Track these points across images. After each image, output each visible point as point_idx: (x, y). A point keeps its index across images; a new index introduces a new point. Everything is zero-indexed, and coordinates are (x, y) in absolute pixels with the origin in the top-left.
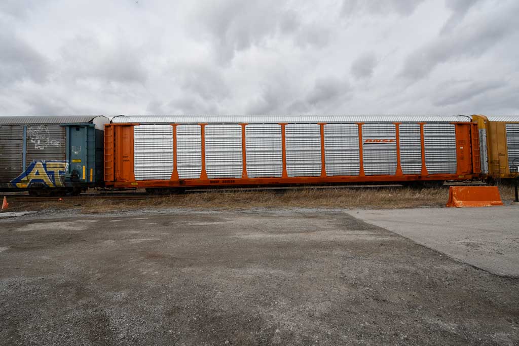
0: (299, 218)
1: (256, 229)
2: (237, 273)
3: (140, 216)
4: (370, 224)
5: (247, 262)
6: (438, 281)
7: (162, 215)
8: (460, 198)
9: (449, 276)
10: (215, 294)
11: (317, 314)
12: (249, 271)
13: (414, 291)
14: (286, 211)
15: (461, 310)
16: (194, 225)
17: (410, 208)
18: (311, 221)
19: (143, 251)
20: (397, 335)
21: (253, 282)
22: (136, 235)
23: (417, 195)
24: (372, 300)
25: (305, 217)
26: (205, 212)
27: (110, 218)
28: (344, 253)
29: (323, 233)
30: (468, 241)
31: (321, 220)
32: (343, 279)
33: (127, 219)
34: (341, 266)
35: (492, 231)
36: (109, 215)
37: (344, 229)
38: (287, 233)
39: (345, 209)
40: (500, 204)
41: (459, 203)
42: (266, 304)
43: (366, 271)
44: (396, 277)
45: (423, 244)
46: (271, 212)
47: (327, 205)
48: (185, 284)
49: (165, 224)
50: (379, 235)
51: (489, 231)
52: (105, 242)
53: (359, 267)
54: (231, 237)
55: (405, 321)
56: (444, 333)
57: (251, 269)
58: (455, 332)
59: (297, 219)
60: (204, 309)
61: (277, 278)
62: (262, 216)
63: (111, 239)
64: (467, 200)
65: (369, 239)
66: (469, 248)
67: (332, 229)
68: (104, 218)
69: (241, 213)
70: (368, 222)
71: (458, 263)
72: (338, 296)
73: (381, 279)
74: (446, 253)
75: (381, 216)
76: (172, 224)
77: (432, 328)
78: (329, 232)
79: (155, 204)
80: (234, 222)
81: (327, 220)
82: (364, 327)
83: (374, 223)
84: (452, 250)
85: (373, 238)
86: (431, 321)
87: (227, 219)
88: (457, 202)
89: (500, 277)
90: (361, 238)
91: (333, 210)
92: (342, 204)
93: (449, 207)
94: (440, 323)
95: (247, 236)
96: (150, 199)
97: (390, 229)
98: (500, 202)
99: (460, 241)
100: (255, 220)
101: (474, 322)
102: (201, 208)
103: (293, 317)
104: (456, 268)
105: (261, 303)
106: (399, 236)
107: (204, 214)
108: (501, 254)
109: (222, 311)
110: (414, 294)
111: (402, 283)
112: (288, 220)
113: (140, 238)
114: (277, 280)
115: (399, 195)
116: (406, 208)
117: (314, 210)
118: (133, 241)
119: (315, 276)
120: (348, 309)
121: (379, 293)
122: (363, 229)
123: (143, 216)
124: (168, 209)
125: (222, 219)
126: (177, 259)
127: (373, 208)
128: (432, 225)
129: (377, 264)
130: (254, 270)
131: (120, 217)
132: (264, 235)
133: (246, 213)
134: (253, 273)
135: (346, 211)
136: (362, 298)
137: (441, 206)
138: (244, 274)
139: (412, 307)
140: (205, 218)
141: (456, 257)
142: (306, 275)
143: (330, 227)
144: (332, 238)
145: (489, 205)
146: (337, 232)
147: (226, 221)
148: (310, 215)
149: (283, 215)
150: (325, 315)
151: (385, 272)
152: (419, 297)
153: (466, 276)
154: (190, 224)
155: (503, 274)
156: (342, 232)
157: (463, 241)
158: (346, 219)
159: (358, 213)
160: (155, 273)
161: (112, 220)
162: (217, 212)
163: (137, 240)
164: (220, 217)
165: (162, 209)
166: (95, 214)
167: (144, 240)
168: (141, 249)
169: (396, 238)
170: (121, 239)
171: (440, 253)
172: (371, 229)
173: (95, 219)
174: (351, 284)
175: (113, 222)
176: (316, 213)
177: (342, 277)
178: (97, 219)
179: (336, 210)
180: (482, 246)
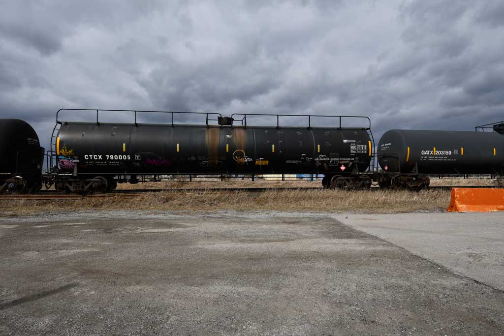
0: (277, 223)
1: (223, 236)
2: (198, 292)
3: (73, 221)
4: (361, 230)
5: (210, 278)
6: (435, 298)
7: (104, 219)
8: (462, 202)
9: (448, 292)
10: (169, 317)
12: (212, 288)
13: (408, 310)
14: (263, 216)
16: (145, 232)
17: (407, 212)
18: (291, 228)
19: (77, 266)
21: (216, 302)
22: (67, 244)
23: (415, 198)
24: (358, 321)
25: (285, 222)
26: (160, 216)
27: (32, 223)
28: (329, 266)
29: (305, 242)
30: (470, 251)
31: (304, 227)
32: (326, 296)
33: (58, 224)
34: (324, 282)
35: (498, 240)
36: (31, 220)
37: (329, 238)
38: (262, 241)
39: (332, 213)
41: (462, 207)
42: (231, 329)
43: (353, 287)
44: (387, 294)
45: (419, 254)
46: (243, 216)
47: (311, 209)
48: (130, 307)
49: (107, 231)
50: (370, 244)
51: (494, 240)
52: (25, 254)
53: (345, 282)
54: (191, 247)
57: (215, 286)
59: (275, 225)
61: (247, 297)
62: (232, 221)
63: (33, 250)
64: (470, 204)
65: (359, 248)
66: (471, 260)
67: (317, 237)
68: (26, 223)
69: (206, 219)
70: (359, 229)
71: (457, 277)
72: (319, 317)
73: (370, 296)
74: (445, 265)
75: (374, 222)
76: (117, 231)
78: (311, 240)
79: (94, 206)
80: (197, 229)
81: (310, 227)
83: (365, 230)
84: (451, 261)
85: (363, 247)
87: (188, 224)
88: (459, 205)
90: (348, 248)
91: (318, 214)
92: (328, 207)
93: (451, 211)
95: (212, 246)
96: (88, 199)
97: (382, 237)
99: (461, 252)
100: (222, 226)
102: (155, 210)
104: (456, 282)
105: (225, 328)
106: (392, 245)
107: (158, 219)
110: (408, 313)
111: (394, 300)
112: (264, 226)
113: (72, 249)
114: (247, 299)
116: (403, 212)
117: (296, 214)
118: (64, 253)
119: (293, 294)
121: (367, 313)
122: (349, 237)
123: (77, 221)
124: (111, 212)
125: (182, 225)
126: (120, 275)
127: (365, 213)
128: (431, 232)
129: (366, 279)
130: (219, 288)
131: (47, 222)
132: (234, 244)
133: (212, 217)
134: (217, 291)
135: (333, 216)
136: (347, 318)
137: (442, 210)
138: (206, 292)
139: (404, 329)
140: (161, 223)
141: (457, 270)
142: (281, 292)
143: (313, 235)
144: (315, 248)
145: (495, 210)
146: (321, 241)
147: (185, 227)
148: (290, 220)
149: (258, 220)
151: (375, 288)
152: (413, 317)
153: (467, 292)
154: (139, 231)
156: (327, 240)
157: (465, 251)
158: (333, 225)
159: (347, 218)
160: (91, 293)
161: (36, 225)
162: (176, 216)
163: (68, 251)
164: (180, 223)
165: (104, 212)
166: (13, 217)
167: (77, 251)
168: (74, 263)
169: (390, 248)
170: (47, 251)
171: (438, 266)
172: (361, 237)
173: (13, 224)
174: (335, 303)
175: (38, 229)
176: (297, 218)
177: (325, 294)
178: (16, 224)
179: (321, 214)
180: (486, 257)
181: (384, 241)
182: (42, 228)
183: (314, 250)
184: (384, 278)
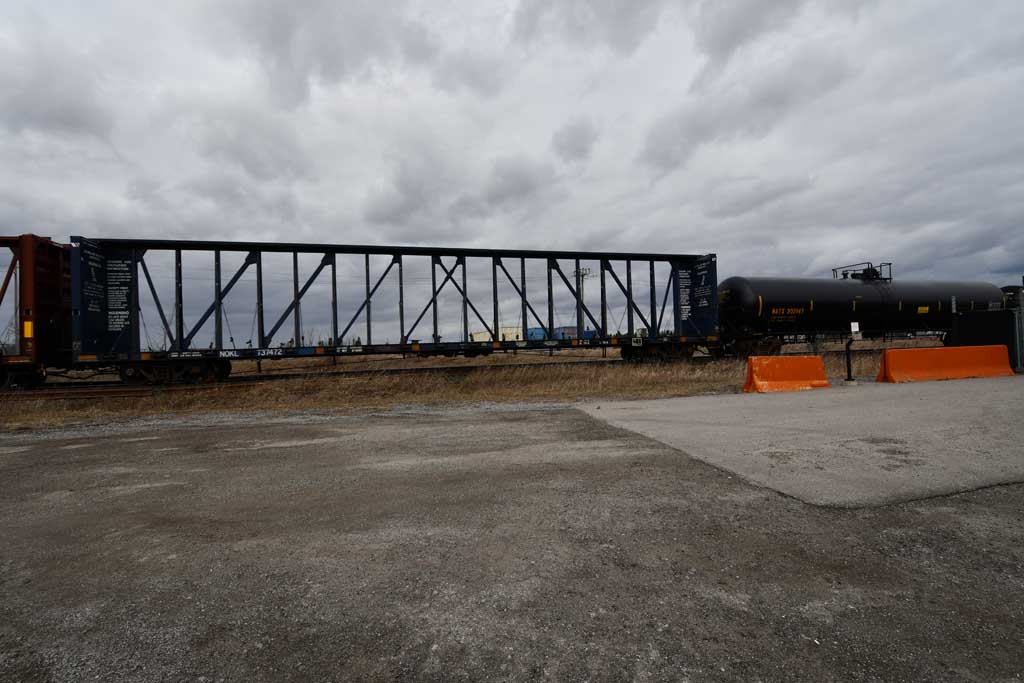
0: (492, 422)
1: (403, 448)
2: (359, 540)
3: (136, 435)
4: (619, 427)
5: (380, 516)
6: (723, 522)
7: (193, 429)
8: (764, 377)
9: (741, 511)
10: (308, 588)
11: (514, 605)
12: (383, 534)
13: (684, 543)
14: (468, 411)
15: (757, 569)
16: (267, 448)
17: (686, 396)
18: (514, 427)
19: (142, 512)
20: (653, 626)
21: (390, 556)
22: (125, 476)
23: (698, 373)
24: (612, 566)
25: (504, 419)
26: (294, 420)
27: (60, 441)
28: (569, 484)
29: (534, 448)
30: (773, 449)
31: (535, 425)
32: (566, 532)
33: (103, 441)
34: (563, 510)
35: (812, 431)
36: (57, 435)
37: (572, 440)
38: (466, 452)
39: (577, 401)
40: (825, 386)
41: (763, 386)
42: (415, 597)
43: (606, 514)
44: (656, 521)
45: (702, 458)
46: (436, 413)
47: (545, 396)
48: (239, 576)
49: (198, 449)
50: (631, 447)
51: (806, 431)
52: (47, 496)
53: (595, 507)
54: (349, 468)
55: (666, 598)
56: (730, 613)
57: (389, 531)
58: (746, 609)
59: (488, 425)
60: (281, 623)
61: (441, 543)
62: (418, 422)
63: (62, 488)
64: (774, 379)
65: (615, 454)
66: (773, 462)
67: (552, 441)
68: (48, 442)
69: (375, 419)
70: (616, 424)
71: (755, 488)
72: (554, 565)
73: (630, 526)
74: (738, 472)
75: (636, 411)
76: (216, 448)
77: (710, 606)
78: (545, 446)
79: (178, 406)
80: (358, 437)
81: (543, 424)
82: (597, 618)
83: (625, 426)
84: (747, 466)
85: (621, 453)
86: (709, 594)
87: (344, 431)
88: (759, 383)
89: (819, 507)
90: (600, 455)
91: (555, 405)
92: (572, 393)
93: (747, 392)
94: (723, 595)
95: (386, 464)
96: (163, 395)
97: (651, 435)
98: (825, 382)
99: (760, 451)
100: (403, 431)
101: (777, 588)
102: (287, 410)
103: (467, 616)
104: (752, 496)
105: (405, 596)
106: (664, 446)
107: (291, 424)
108: (822, 469)
109: (321, 623)
110: (684, 548)
111: (665, 530)
112: (470, 428)
113: (136, 483)
114: (441, 546)
115: (669, 373)
116: (680, 396)
117: (521, 406)
118: (119, 490)
119: (515, 533)
120: (571, 587)
121: (625, 553)
122: (602, 437)
123: (143, 434)
124: (207, 417)
125: (333, 432)
126: (222, 523)
127: (625, 399)
128: (719, 424)
129: (625, 501)
130: (395, 533)
131: (87, 438)
132: (420, 459)
133: (385, 417)
134: (391, 538)
135: (578, 406)
136: (595, 564)
137: (735, 390)
138: (373, 542)
139: (678, 572)
140: (295, 431)
141: (754, 478)
142: (496, 531)
143: (548, 437)
144: (549, 457)
145: (808, 388)
146: (560, 446)
147: (339, 435)
148: (513, 416)
149: (460, 418)
150: (529, 604)
151: (637, 513)
152: (691, 554)
153: (767, 509)
154: (257, 446)
155: (823, 503)
156: (569, 445)
157: (766, 450)
158: (577, 420)
159: (599, 408)
160: (170, 557)
161: (68, 444)
162: (323, 418)
163: (127, 487)
164: (329, 428)
165: (193, 416)
166: (23, 433)
167: (144, 486)
168: (138, 507)
169: (660, 451)
170: (89, 489)
171: (729, 474)
172: (620, 437)
173: (22, 446)
174: (579, 541)
175: (69, 451)
176: (524, 412)
177: (563, 528)
178: (28, 445)
179: (561, 404)
180: (794, 457)
181: (651, 440)
182: (77, 449)
183: (548, 461)
184: (652, 497)
